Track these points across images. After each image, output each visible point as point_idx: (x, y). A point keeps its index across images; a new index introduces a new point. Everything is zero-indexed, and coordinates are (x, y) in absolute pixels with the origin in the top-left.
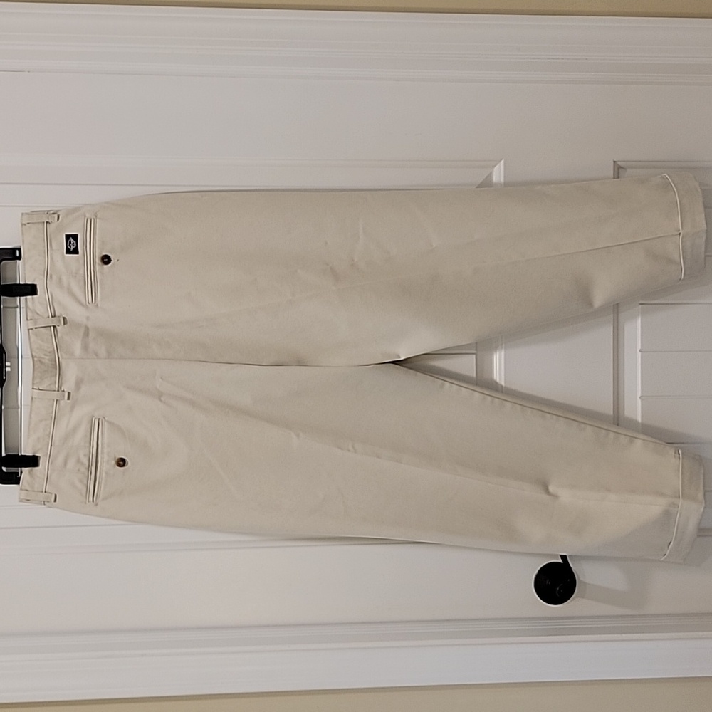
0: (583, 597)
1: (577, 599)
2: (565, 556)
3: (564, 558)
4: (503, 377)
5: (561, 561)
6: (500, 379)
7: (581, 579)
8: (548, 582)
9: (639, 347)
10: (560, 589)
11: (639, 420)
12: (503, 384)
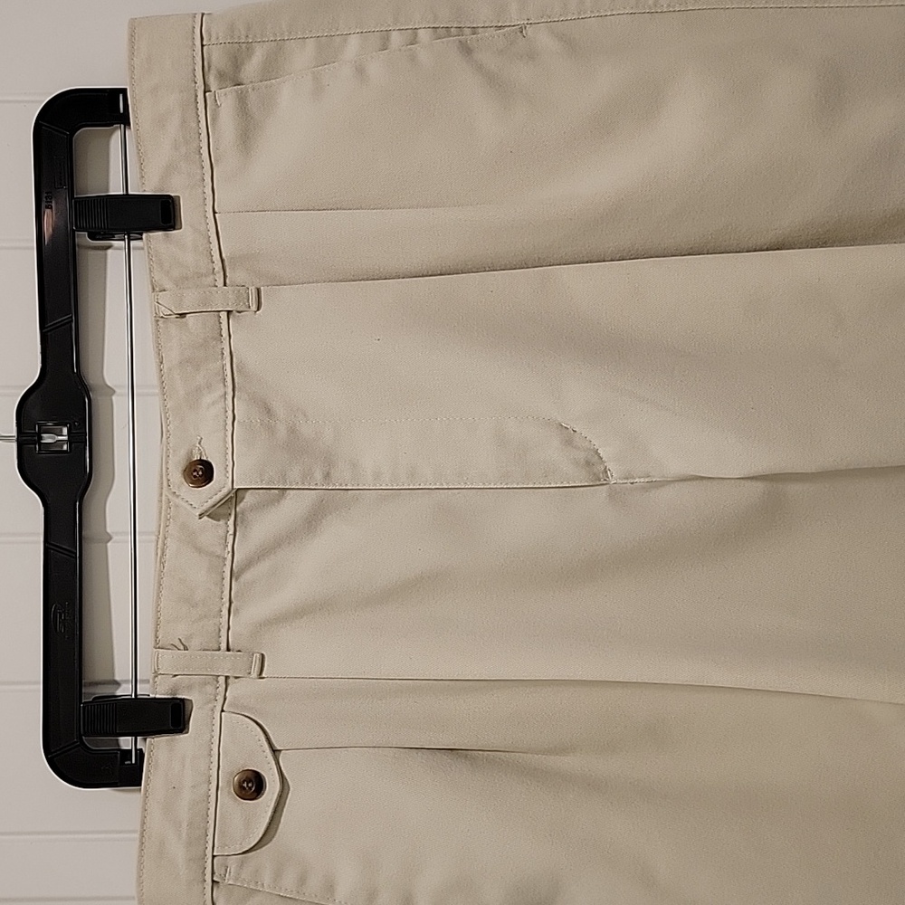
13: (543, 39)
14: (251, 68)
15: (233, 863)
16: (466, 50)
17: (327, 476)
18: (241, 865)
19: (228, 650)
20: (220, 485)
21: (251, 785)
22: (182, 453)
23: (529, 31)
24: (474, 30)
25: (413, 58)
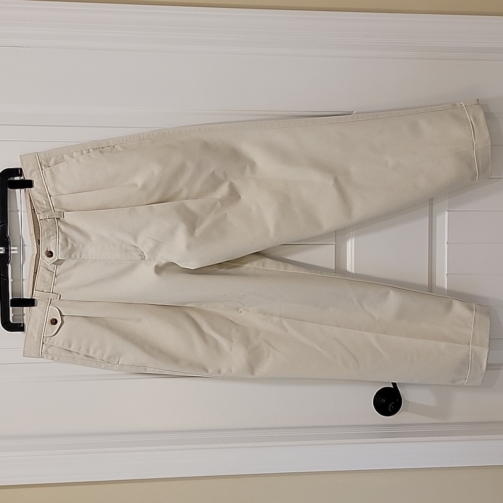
0: (407, 411)
1: (402, 412)
2: (396, 383)
3: (394, 384)
4: (353, 268)
5: (392, 386)
6: (351, 269)
7: (405, 399)
8: (384, 401)
9: (446, 241)
10: (391, 407)
11: (446, 287)
12: (353, 272)
13: (118, 148)
14: (51, 163)
15: (48, 339)
16: (101, 152)
17: (80, 256)
18: (50, 339)
19: (52, 293)
20: (55, 258)
21: (54, 322)
22: (45, 250)
23: (115, 146)
24: (103, 148)
25: (90, 156)
